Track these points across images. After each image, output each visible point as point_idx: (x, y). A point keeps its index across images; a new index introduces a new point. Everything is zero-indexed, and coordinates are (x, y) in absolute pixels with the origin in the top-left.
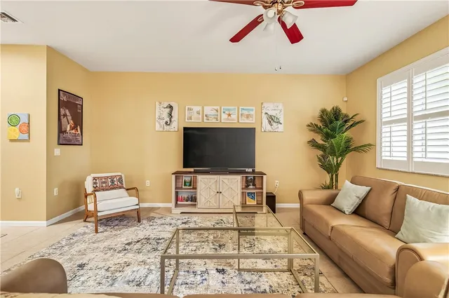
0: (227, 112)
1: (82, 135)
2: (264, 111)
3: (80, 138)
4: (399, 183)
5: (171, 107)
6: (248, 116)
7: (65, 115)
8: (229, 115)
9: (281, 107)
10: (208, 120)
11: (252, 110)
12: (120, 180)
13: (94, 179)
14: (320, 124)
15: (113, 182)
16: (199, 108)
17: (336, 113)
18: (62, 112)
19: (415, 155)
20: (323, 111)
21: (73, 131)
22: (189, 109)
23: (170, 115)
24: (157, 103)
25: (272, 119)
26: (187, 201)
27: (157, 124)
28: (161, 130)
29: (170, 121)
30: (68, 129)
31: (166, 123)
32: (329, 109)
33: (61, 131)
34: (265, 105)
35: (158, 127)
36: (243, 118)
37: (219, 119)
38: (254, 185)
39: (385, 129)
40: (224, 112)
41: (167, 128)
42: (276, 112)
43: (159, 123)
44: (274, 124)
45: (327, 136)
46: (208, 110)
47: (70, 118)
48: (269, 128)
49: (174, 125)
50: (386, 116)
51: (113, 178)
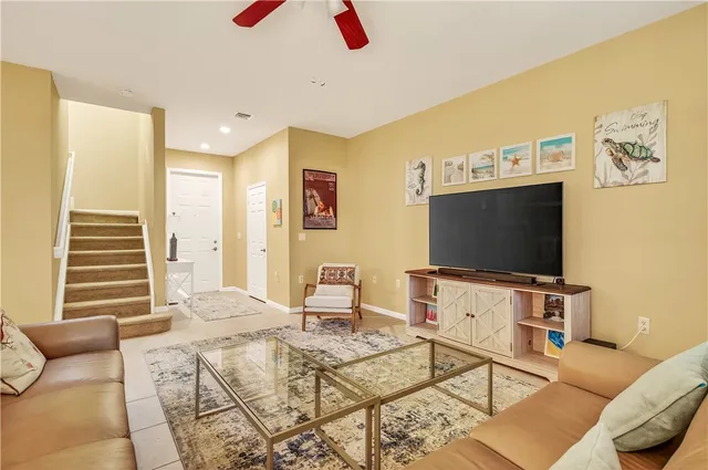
0: (511, 157)
1: (336, 217)
2: (600, 137)
3: (333, 222)
6: (557, 157)
7: (312, 197)
8: (516, 162)
9: (655, 113)
10: (477, 178)
11: (569, 140)
12: (352, 274)
13: (324, 269)
15: (342, 274)
16: (462, 159)
18: (308, 193)
21: (324, 213)
22: (447, 164)
27: (407, 195)
28: (412, 203)
29: (422, 188)
30: (316, 211)
33: (307, 215)
34: (603, 120)
35: (408, 201)
36: (546, 163)
37: (495, 173)
40: (505, 158)
41: (418, 199)
42: (640, 130)
43: (409, 193)
44: (634, 165)
46: (476, 159)
47: (318, 199)
48: (616, 175)
51: (344, 270)
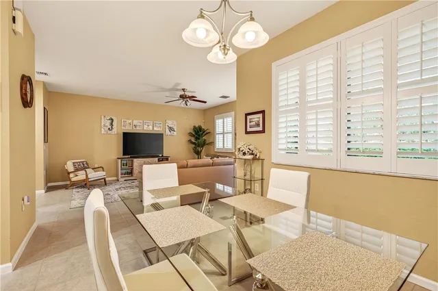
0: (147, 124)
5: (112, 120)
6: (158, 127)
9: (175, 123)
10: (136, 128)
12: (87, 163)
13: (74, 163)
14: (193, 133)
15: (84, 165)
17: (200, 128)
19: (225, 146)
20: (195, 127)
23: (112, 124)
24: (103, 117)
25: (171, 129)
29: (112, 128)
31: (109, 129)
32: (197, 126)
34: (167, 121)
35: (103, 131)
36: (156, 128)
37: (142, 128)
39: (217, 136)
40: (145, 124)
41: (109, 132)
42: (173, 125)
44: (172, 132)
45: (197, 139)
46: (135, 122)
48: (169, 133)
49: (115, 130)
50: (217, 131)
51: (82, 162)
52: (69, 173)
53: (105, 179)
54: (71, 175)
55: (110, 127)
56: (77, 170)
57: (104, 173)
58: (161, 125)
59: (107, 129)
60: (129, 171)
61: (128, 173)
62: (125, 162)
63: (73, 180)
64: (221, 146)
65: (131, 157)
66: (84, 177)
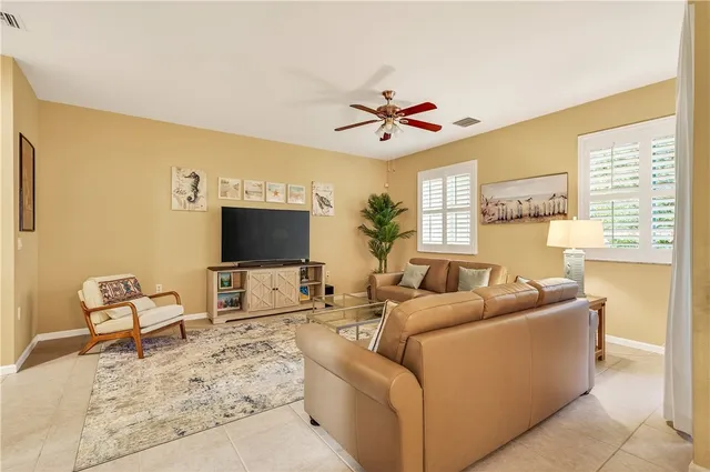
2: (314, 192)
4: (450, 260)
5: (196, 177)
6: (297, 196)
8: (276, 193)
9: (331, 188)
11: (302, 189)
12: (136, 284)
13: (102, 285)
14: (369, 209)
15: (127, 287)
16: (238, 181)
17: (386, 200)
19: (448, 239)
20: (374, 197)
22: (224, 182)
23: (195, 188)
24: (174, 169)
25: (323, 202)
26: (225, 306)
27: (174, 200)
28: (182, 208)
29: (196, 196)
31: (189, 199)
32: (379, 195)
34: (315, 184)
35: (175, 205)
36: (292, 198)
37: (263, 197)
38: (307, 278)
39: (426, 218)
40: (269, 189)
41: (190, 206)
42: (326, 193)
43: (178, 199)
44: (325, 207)
45: (380, 223)
46: (250, 185)
48: (319, 211)
49: (202, 202)
50: (425, 206)
51: (124, 281)
52: (88, 313)
53: (181, 324)
54: (95, 318)
55: (192, 194)
56: (110, 303)
57: (179, 309)
58: (303, 192)
59: (184, 198)
60: (236, 298)
61: (232, 303)
62: (225, 277)
63: (99, 329)
64: (438, 240)
65: (239, 266)
66: (127, 323)
